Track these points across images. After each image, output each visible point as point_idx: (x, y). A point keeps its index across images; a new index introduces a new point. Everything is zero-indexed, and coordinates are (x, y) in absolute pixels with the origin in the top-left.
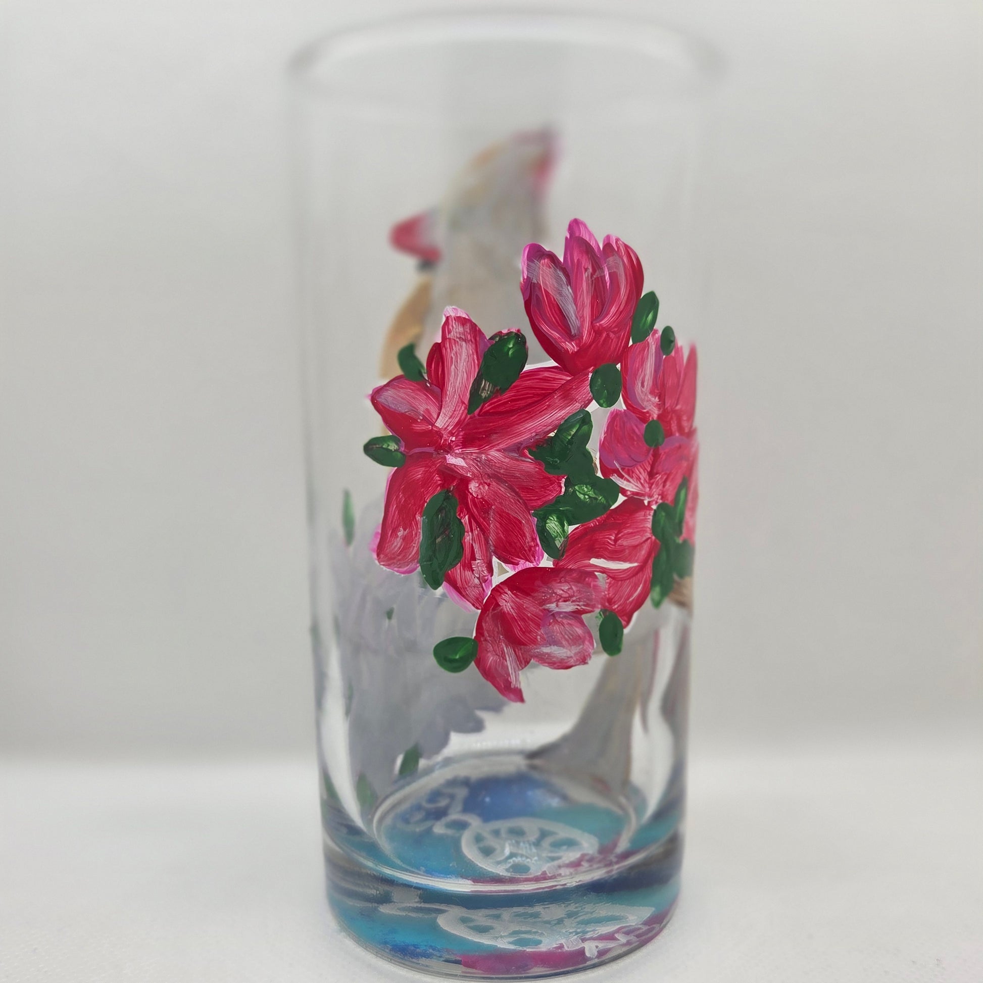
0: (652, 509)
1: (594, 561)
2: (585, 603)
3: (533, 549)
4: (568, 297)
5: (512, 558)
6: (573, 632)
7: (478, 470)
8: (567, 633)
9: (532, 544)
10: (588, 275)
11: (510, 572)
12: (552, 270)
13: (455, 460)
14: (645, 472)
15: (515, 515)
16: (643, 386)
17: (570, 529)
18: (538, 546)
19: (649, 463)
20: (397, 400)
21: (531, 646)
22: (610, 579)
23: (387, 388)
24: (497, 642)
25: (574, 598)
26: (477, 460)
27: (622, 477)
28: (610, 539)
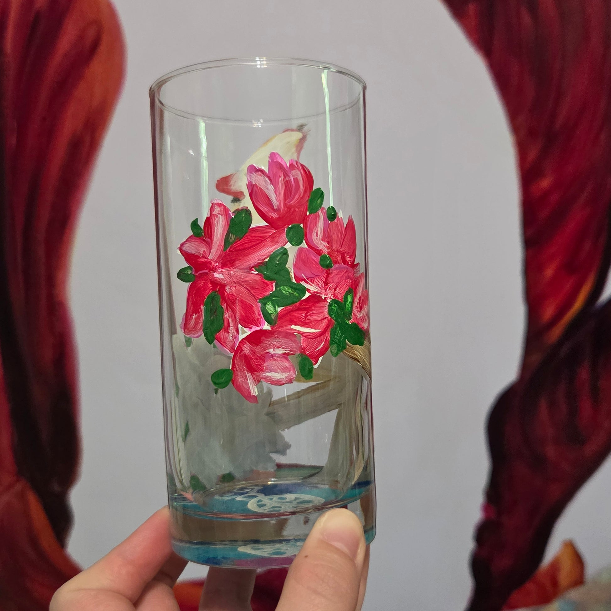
0: (328, 302)
1: (293, 327)
2: (289, 350)
3: (259, 320)
4: (272, 190)
5: (249, 325)
6: (283, 365)
7: (230, 280)
8: (280, 365)
9: (259, 317)
10: (282, 179)
11: (248, 332)
12: (263, 177)
13: (217, 275)
14: (322, 282)
15: (250, 302)
16: (317, 235)
17: (279, 309)
18: (262, 318)
19: (324, 277)
20: (191, 248)
21: (260, 373)
22: (304, 337)
23: (186, 242)
24: (243, 370)
25: (283, 347)
26: (229, 275)
27: (307, 283)
28: (303, 316)
